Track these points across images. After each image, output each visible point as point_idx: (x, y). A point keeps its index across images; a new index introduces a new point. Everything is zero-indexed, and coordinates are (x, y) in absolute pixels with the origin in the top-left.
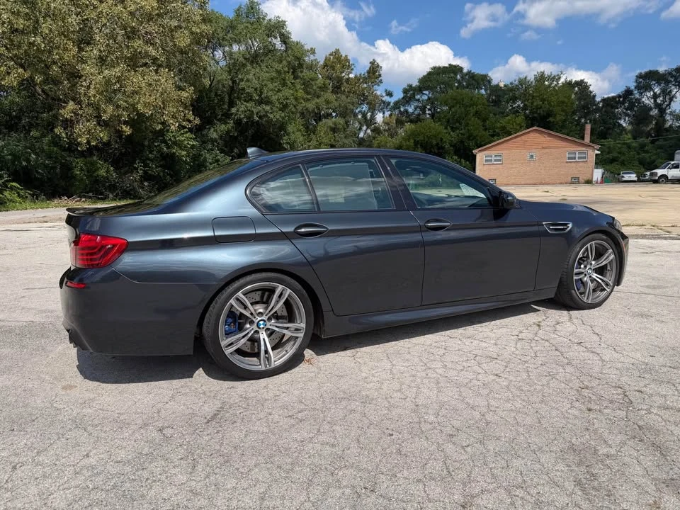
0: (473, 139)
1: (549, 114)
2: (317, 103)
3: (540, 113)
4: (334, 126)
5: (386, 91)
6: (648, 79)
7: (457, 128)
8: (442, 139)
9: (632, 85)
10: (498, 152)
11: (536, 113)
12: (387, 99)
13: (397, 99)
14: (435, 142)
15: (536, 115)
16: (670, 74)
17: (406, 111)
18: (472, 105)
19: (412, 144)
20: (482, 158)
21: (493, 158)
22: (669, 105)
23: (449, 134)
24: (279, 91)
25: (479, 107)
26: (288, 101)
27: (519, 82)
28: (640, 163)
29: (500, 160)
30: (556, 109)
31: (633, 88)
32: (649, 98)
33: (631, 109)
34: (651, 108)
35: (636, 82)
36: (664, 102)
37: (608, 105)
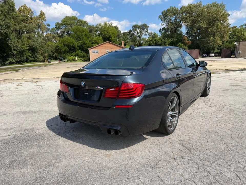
0: (85, 45)
1: (110, 37)
2: (20, 27)
3: (107, 37)
4: (29, 37)
5: (47, 24)
6: (135, 27)
7: (79, 40)
8: (74, 44)
9: (131, 29)
10: (97, 50)
11: (105, 36)
12: (48, 27)
13: (52, 28)
14: (72, 45)
15: (106, 37)
16: (141, 26)
17: (57, 33)
18: (84, 32)
19: (63, 45)
20: (91, 52)
21: (95, 52)
22: (142, 36)
23: (76, 42)
24: (4, 20)
25: (86, 33)
26: (10, 25)
27: (99, 25)
29: (98, 52)
30: (112, 35)
31: (132, 30)
32: (136, 33)
33: (132, 37)
34: (137, 37)
35: (132, 28)
36: (140, 35)
37: (125, 35)
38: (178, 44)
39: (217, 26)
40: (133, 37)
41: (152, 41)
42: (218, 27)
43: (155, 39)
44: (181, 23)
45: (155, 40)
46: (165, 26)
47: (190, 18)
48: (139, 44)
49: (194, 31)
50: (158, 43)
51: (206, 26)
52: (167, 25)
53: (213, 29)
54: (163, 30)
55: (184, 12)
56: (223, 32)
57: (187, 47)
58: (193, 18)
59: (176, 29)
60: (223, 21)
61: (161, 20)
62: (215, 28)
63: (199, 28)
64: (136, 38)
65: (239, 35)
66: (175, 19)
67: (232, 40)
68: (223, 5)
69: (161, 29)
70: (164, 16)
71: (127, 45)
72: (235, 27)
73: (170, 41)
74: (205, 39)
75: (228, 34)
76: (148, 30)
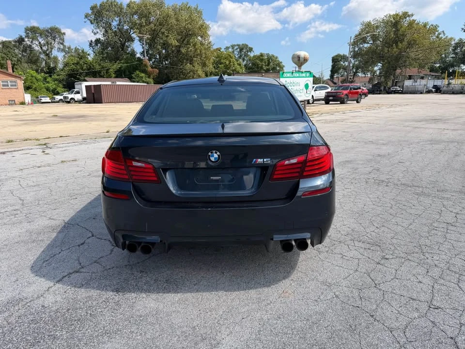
6: (33, 31)
9: (24, 35)
16: (47, 31)
22: (51, 51)
28: (47, 90)
32: (37, 45)
33: (26, 52)
34: (40, 53)
35: (25, 32)
36: (47, 50)
37: (8, 47)
38: (135, 73)
39: (194, 45)
40: (28, 52)
41: (78, 63)
42: (197, 47)
43: (86, 61)
44: (131, 33)
45: (86, 64)
46: (100, 36)
47: (147, 25)
48: (48, 69)
49: (158, 51)
50: (93, 69)
51: (177, 44)
52: (104, 34)
53: (189, 50)
54: (96, 44)
55: (136, 13)
56: (204, 56)
57: (151, 80)
58: (152, 25)
59: (123, 45)
60: (202, 37)
61: (92, 23)
62: (192, 49)
63: (165, 45)
64: (39, 56)
65: (227, 63)
66: (119, 25)
67: (217, 71)
68: (198, 10)
69: (92, 41)
70: (96, 15)
71: (16, 69)
72: (219, 49)
73: (116, 66)
74: (177, 66)
75: (212, 60)
76: (64, 41)
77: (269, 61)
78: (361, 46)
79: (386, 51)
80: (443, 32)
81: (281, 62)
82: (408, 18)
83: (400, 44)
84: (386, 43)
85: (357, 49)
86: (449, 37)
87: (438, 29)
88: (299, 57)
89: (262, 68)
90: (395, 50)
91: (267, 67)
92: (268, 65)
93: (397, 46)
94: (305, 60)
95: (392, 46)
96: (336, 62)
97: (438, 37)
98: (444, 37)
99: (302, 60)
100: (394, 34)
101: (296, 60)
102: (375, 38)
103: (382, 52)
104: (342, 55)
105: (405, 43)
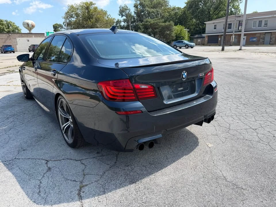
77: (8, 25)
78: (70, 19)
79: (85, 23)
80: (110, 15)
81: (18, 27)
82: (93, 5)
83: (92, 20)
84: (84, 19)
85: (68, 21)
86: (113, 18)
87: (107, 13)
88: (28, 24)
89: (3, 30)
90: (90, 23)
91: (8, 30)
92: (8, 28)
93: (90, 21)
94: (33, 26)
95: (88, 20)
96: (56, 28)
97: (108, 17)
98: (111, 18)
99: (30, 26)
100: (88, 14)
101: (26, 26)
102: (77, 15)
103: (83, 24)
104: (59, 24)
105: (94, 19)
